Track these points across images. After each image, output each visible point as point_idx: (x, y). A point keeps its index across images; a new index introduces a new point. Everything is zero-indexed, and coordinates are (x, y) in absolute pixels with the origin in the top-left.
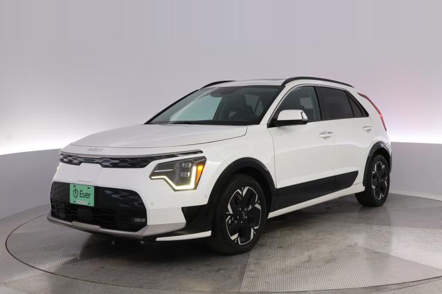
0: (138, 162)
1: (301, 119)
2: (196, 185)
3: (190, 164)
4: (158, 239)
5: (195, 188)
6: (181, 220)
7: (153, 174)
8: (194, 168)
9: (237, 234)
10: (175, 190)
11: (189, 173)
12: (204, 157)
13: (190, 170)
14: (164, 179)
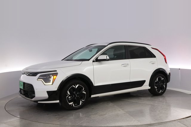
0: (34, 74)
1: (106, 59)
2: (53, 83)
3: (51, 76)
4: (39, 102)
5: (52, 84)
6: (46, 96)
7: (39, 78)
8: (52, 77)
9: (73, 102)
10: (45, 85)
11: (50, 79)
12: (57, 73)
13: (50, 77)
14: (42, 81)
